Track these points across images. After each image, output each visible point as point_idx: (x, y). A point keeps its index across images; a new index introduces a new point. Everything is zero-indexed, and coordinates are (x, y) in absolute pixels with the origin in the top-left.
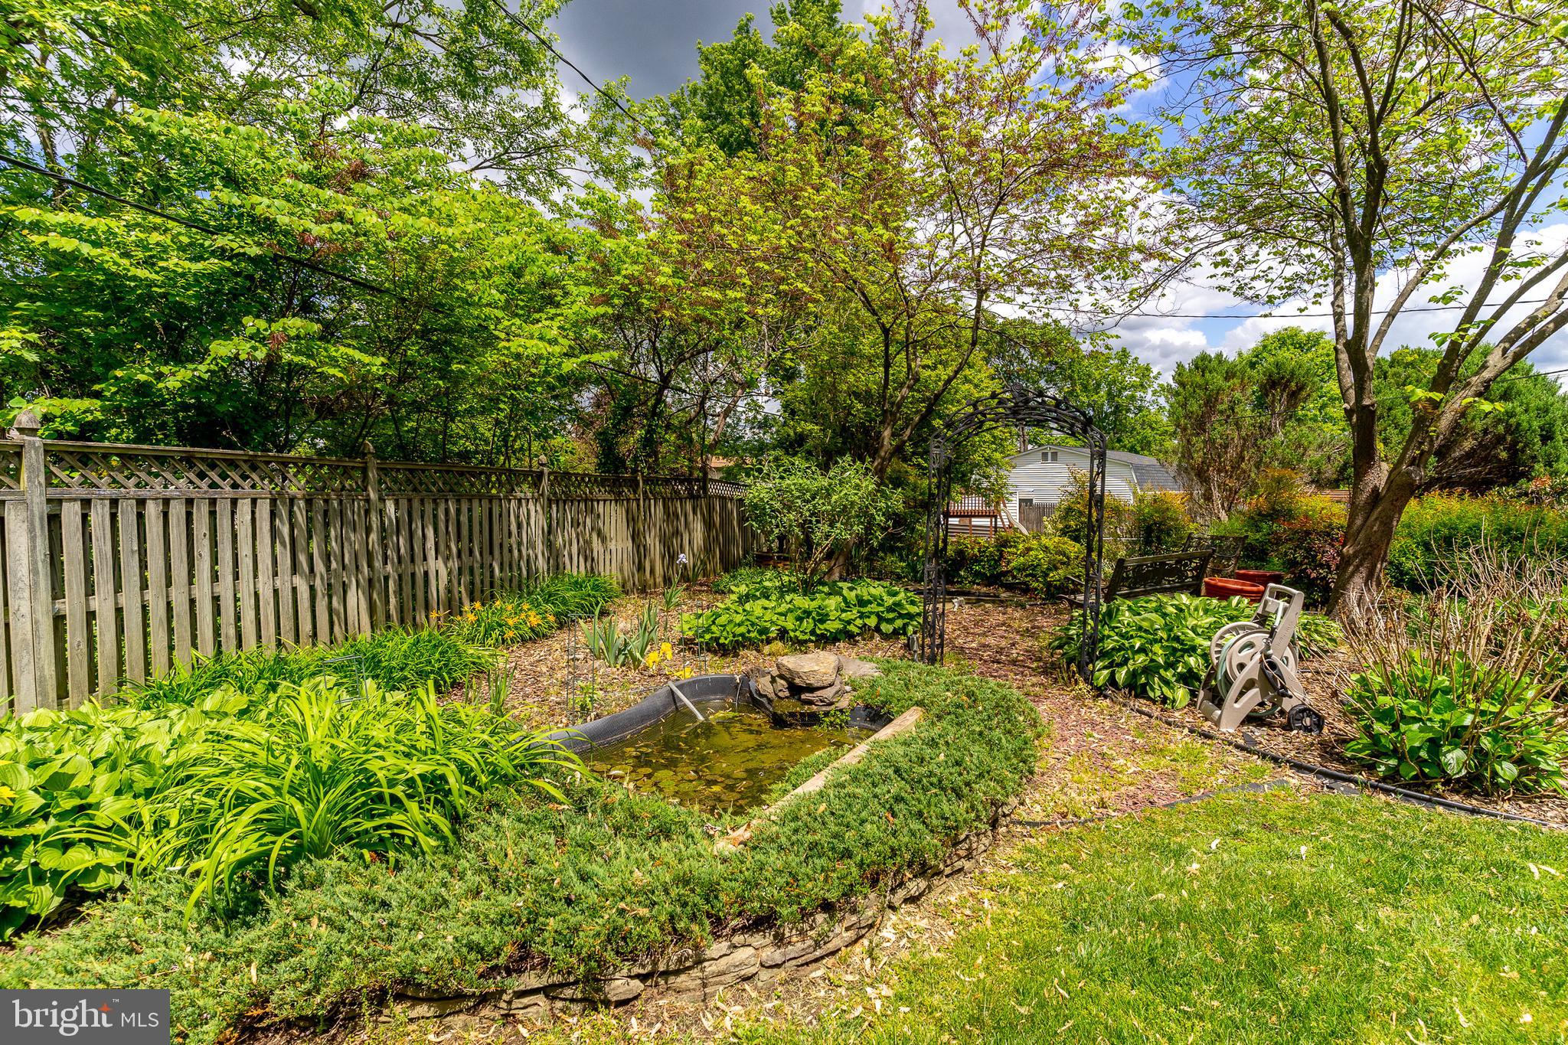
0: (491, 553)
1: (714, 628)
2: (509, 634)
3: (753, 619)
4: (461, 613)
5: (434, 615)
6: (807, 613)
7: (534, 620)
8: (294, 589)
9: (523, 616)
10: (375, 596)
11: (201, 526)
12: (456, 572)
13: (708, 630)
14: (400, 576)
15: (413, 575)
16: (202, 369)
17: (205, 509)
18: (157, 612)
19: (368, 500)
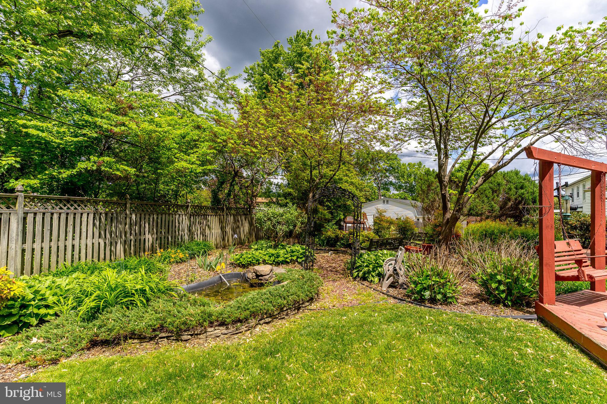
0: (168, 233)
1: (241, 259)
2: (172, 260)
3: (255, 256)
4: (156, 253)
5: (146, 253)
6: (273, 255)
7: (181, 255)
8: (99, 243)
9: (177, 254)
10: (126, 247)
11: (70, 222)
12: (155, 239)
13: (239, 260)
14: (135, 240)
15: (140, 239)
16: (74, 171)
17: (72, 216)
18: (54, 249)
19: (126, 214)
